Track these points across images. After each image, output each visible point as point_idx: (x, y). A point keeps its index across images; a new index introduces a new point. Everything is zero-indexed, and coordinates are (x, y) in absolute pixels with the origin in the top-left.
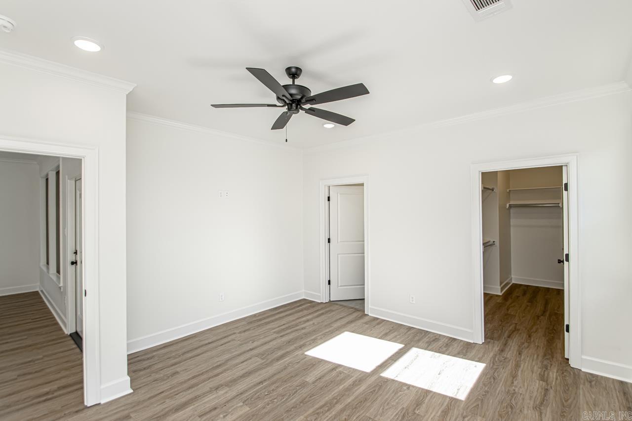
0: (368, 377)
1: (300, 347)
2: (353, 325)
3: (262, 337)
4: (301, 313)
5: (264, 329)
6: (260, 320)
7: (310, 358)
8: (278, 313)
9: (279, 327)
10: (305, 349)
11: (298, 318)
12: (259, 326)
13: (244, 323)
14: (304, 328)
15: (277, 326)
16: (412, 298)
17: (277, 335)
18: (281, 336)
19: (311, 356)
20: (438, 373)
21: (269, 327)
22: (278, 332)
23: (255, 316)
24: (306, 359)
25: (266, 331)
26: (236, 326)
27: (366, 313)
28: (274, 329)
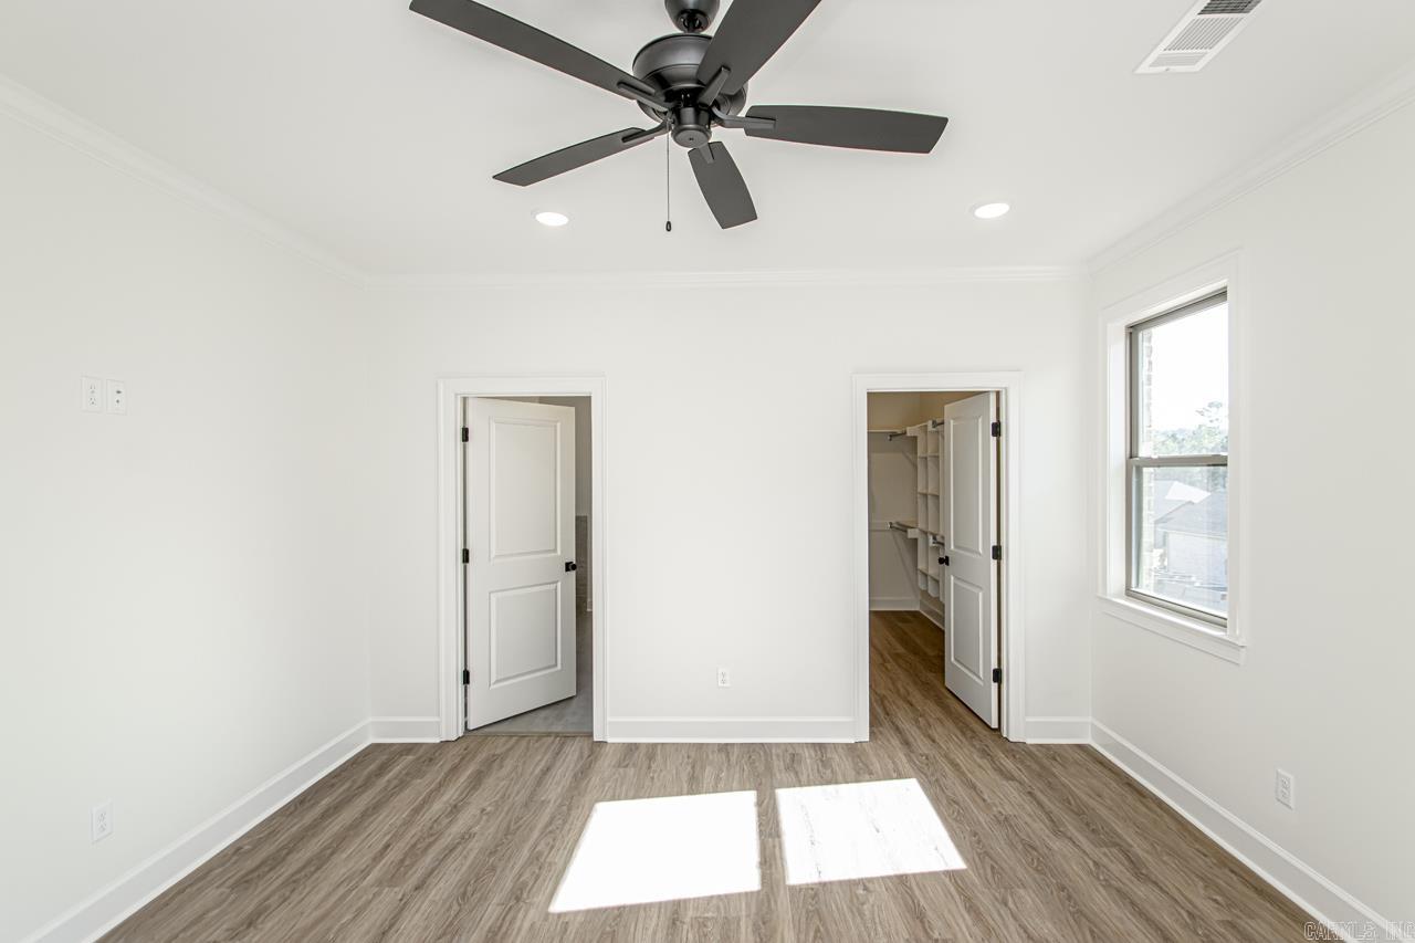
0: (769, 901)
1: (518, 896)
2: (595, 780)
3: (349, 916)
4: (407, 794)
5: (325, 888)
6: (276, 861)
7: (580, 918)
8: (326, 815)
9: (377, 859)
10: (539, 899)
11: (416, 811)
12: (293, 883)
13: (212, 894)
14: (466, 837)
15: (366, 859)
16: (723, 675)
17: (398, 892)
18: (417, 888)
19: (577, 913)
20: (874, 830)
21: (340, 867)
22: (393, 878)
23: (236, 850)
24: (572, 929)
25: (341, 891)
26: (189, 913)
27: (596, 738)
28: (365, 872)
